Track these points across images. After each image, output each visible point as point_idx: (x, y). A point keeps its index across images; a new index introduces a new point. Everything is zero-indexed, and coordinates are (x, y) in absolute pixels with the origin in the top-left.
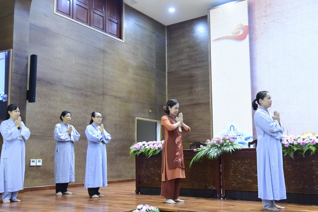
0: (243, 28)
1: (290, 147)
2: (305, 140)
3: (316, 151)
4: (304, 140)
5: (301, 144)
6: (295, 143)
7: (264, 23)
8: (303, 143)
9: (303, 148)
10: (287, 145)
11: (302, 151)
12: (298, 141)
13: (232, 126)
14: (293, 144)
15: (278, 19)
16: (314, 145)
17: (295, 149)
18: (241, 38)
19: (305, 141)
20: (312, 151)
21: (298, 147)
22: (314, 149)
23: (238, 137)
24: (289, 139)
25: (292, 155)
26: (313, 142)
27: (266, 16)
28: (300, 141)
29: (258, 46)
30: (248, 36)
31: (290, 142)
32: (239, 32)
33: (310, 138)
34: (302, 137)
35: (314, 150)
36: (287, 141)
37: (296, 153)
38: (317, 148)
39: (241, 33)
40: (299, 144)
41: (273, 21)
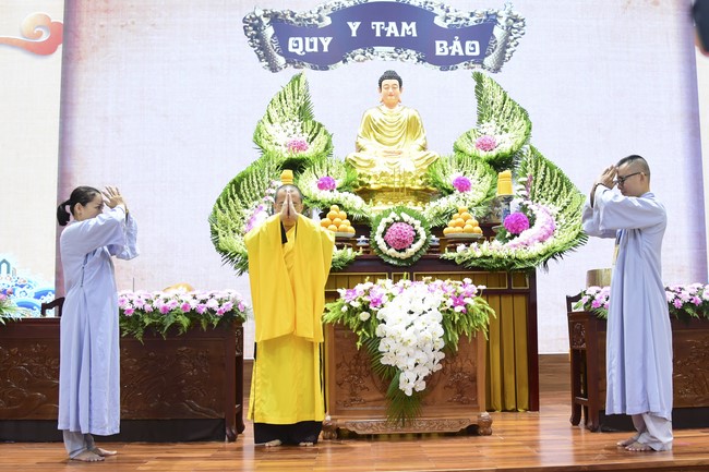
0: (52, 26)
1: (136, 317)
2: (170, 302)
3: (189, 327)
4: (166, 301)
5: (161, 311)
6: (148, 308)
7: (102, 26)
8: (165, 308)
9: (163, 319)
10: (129, 311)
11: (161, 326)
12: (155, 304)
13: (4, 261)
14: (142, 311)
15: (133, 23)
16: (186, 314)
17: (147, 321)
18: (44, 50)
19: (169, 304)
20: (182, 326)
21: (153, 318)
22: (185, 322)
23: (18, 290)
24: (135, 298)
25: (139, 336)
26: (185, 307)
27: (107, 11)
28: (159, 304)
29: (84, 77)
30: (60, 48)
31: (136, 305)
32: (40, 35)
33: (181, 298)
34: (163, 296)
35: (185, 325)
36: (131, 302)
37: (149, 330)
38: (192, 319)
39: (45, 37)
40: (155, 310)
41: (122, 26)
